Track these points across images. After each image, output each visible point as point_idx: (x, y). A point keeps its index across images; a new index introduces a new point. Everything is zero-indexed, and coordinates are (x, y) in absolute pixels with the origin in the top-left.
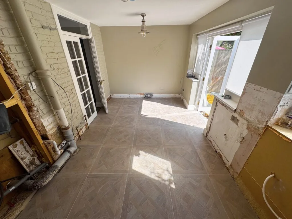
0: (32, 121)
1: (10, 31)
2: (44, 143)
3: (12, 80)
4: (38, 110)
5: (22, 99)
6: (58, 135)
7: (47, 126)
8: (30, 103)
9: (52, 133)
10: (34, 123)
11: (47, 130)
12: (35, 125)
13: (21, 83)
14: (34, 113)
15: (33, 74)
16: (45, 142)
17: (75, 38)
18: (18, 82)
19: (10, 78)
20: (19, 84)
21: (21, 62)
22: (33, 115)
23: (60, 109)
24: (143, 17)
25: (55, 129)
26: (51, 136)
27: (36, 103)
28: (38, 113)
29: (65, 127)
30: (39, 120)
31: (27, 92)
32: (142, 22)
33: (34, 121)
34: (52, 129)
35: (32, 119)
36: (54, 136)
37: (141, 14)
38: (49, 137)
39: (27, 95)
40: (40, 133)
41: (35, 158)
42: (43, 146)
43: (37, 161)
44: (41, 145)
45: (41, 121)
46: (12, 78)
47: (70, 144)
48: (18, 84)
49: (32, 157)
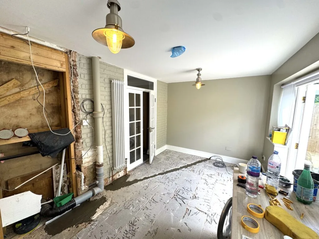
0: (75, 150)
1: (87, 86)
2: (75, 173)
3: (74, 116)
4: (83, 142)
5: (75, 131)
6: (92, 170)
7: (85, 158)
8: (79, 135)
9: (86, 166)
10: (75, 152)
11: (83, 162)
12: (75, 154)
13: (79, 119)
14: (79, 144)
15: (91, 114)
16: (77, 173)
17: (140, 91)
18: (77, 118)
19: (74, 115)
20: (78, 119)
21: (86, 105)
22: (77, 145)
23: (100, 145)
24: (199, 71)
25: (91, 163)
26: (85, 169)
27: (84, 136)
28: (82, 144)
29: (99, 164)
30: (80, 151)
31: (80, 127)
32: (197, 76)
33: (76, 151)
34: (89, 162)
35: (75, 148)
36: (87, 170)
37: (197, 69)
38: (83, 169)
39: (80, 129)
40: (76, 163)
41: (66, 185)
42: (74, 175)
43: (66, 188)
44: (73, 174)
45: (81, 152)
46: (75, 115)
47: (98, 183)
48: (76, 120)
49: (64, 184)
